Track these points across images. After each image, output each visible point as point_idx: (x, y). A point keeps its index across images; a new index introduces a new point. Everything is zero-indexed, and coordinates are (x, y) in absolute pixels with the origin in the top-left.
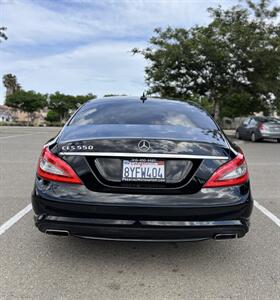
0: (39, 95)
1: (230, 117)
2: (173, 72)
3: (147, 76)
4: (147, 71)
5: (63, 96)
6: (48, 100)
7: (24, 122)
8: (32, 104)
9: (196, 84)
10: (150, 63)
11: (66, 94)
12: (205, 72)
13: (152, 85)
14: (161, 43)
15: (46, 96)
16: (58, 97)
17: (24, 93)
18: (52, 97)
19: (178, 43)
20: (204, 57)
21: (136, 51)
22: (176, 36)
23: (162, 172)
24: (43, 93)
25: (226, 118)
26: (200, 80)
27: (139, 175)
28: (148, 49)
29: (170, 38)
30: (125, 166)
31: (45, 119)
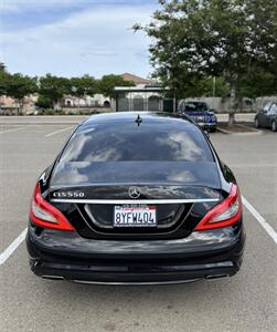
0: (27, 78)
1: (251, 97)
2: (181, 51)
3: (151, 55)
4: (151, 50)
5: (55, 79)
6: (38, 84)
7: (11, 109)
8: (19, 90)
9: (209, 63)
10: (155, 41)
11: (59, 76)
12: (218, 49)
13: (157, 66)
14: (167, 18)
15: (36, 78)
16: (49, 80)
17: (10, 77)
18: (43, 81)
19: (187, 16)
20: (217, 33)
21: (137, 28)
22: (184, 9)
23: (154, 217)
24: (32, 76)
25: (245, 99)
26: (212, 59)
27: (131, 221)
28: (152, 25)
29: (177, 11)
30: (116, 212)
31: (36, 104)
